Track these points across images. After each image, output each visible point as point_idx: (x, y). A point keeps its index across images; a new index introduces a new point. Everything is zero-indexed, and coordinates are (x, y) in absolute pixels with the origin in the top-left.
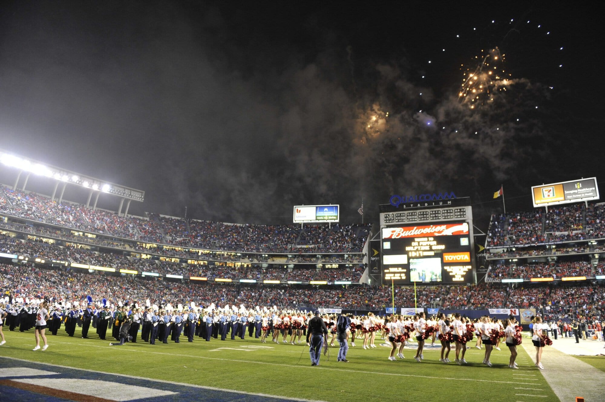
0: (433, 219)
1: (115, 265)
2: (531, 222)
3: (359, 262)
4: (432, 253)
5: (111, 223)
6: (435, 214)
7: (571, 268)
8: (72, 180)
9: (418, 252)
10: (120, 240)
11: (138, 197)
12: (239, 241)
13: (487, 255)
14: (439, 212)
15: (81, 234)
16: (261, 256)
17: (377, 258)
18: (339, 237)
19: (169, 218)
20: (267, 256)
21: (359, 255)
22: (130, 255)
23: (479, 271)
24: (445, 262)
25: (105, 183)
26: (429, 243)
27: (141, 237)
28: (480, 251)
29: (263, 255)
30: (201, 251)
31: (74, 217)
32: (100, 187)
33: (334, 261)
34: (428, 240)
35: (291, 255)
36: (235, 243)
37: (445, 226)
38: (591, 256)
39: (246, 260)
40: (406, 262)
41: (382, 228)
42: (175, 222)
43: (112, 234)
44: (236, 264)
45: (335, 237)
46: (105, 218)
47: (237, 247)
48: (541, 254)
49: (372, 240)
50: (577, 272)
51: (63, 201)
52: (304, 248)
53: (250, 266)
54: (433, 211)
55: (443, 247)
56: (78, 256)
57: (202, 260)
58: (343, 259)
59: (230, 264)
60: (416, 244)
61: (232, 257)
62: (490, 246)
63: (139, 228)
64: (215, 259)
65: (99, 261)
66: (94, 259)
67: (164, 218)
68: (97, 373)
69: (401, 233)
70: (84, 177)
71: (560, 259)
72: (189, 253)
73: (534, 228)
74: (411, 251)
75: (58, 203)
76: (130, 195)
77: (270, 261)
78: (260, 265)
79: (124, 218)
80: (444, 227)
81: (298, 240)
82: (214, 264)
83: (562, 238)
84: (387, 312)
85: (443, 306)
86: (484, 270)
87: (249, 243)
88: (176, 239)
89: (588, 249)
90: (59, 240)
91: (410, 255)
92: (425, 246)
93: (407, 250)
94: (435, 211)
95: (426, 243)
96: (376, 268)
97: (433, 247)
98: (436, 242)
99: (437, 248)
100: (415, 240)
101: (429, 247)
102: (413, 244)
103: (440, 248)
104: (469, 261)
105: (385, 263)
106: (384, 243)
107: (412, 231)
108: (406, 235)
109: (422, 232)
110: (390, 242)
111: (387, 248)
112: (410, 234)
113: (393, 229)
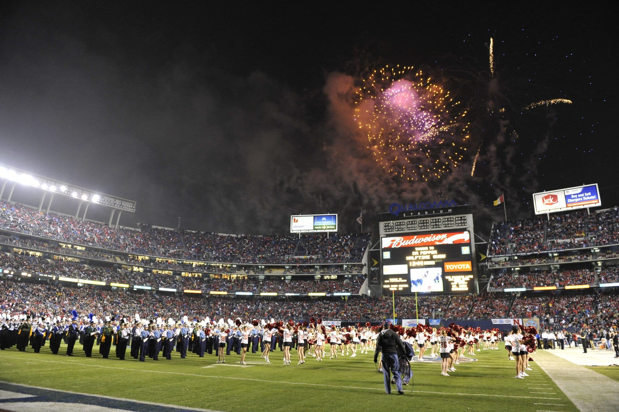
0: (434, 228)
1: (105, 278)
2: (533, 230)
3: (358, 272)
4: (433, 263)
5: (101, 234)
6: (436, 222)
7: (574, 276)
8: (60, 190)
9: (418, 262)
10: (111, 252)
11: (129, 208)
12: (234, 252)
13: (488, 264)
14: (440, 220)
15: (70, 246)
16: (257, 267)
17: (376, 269)
18: (337, 248)
19: (162, 229)
20: (263, 267)
21: (358, 266)
22: (120, 268)
23: (481, 281)
24: (446, 271)
25: (95, 193)
26: (429, 252)
27: (133, 249)
28: (482, 259)
29: (260, 267)
30: (195, 264)
31: (63, 229)
32: (89, 197)
33: (333, 272)
34: (429, 250)
35: (288, 266)
36: (231, 254)
37: (446, 235)
38: (594, 263)
39: (242, 272)
40: (406, 272)
41: (382, 238)
42: (168, 233)
43: (102, 246)
44: (232, 276)
45: (334, 247)
46: (95, 229)
47: (233, 258)
48: (544, 262)
49: (371, 250)
50: (580, 280)
51: (51, 212)
52: (301, 259)
53: (246, 278)
54: (433, 220)
55: (443, 256)
56: (67, 270)
57: (196, 273)
58: (342, 270)
59: (225, 276)
60: (417, 253)
61: (227, 269)
62: (491, 255)
63: (130, 240)
64: (210, 271)
65: (89, 275)
66: (84, 272)
67: (157, 229)
68: (78, 395)
69: (401, 242)
70: (72, 187)
71: (563, 268)
72: (183, 265)
73: (536, 236)
74: (412, 261)
75: (45, 215)
76: (121, 205)
77: (267, 273)
78: (257, 277)
79: (115, 229)
80: (444, 236)
81: (295, 251)
82: (209, 276)
83: (565, 245)
85: (445, 316)
86: (486, 279)
87: (245, 254)
88: (169, 251)
89: (591, 256)
90: (46, 253)
91: (411, 265)
92: (425, 255)
93: (407, 259)
94: (436, 220)
95: (427, 252)
96: (376, 278)
97: (434, 256)
98: (436, 251)
99: (438, 257)
100: (415, 249)
101: (429, 256)
102: (414, 253)
103: (440, 258)
104: (471, 270)
105: (385, 273)
106: (384, 252)
107: (412, 241)
108: (406, 245)
109: (422, 241)
110: (389, 252)
111: (387, 258)
112: (410, 243)
113: (393, 238)
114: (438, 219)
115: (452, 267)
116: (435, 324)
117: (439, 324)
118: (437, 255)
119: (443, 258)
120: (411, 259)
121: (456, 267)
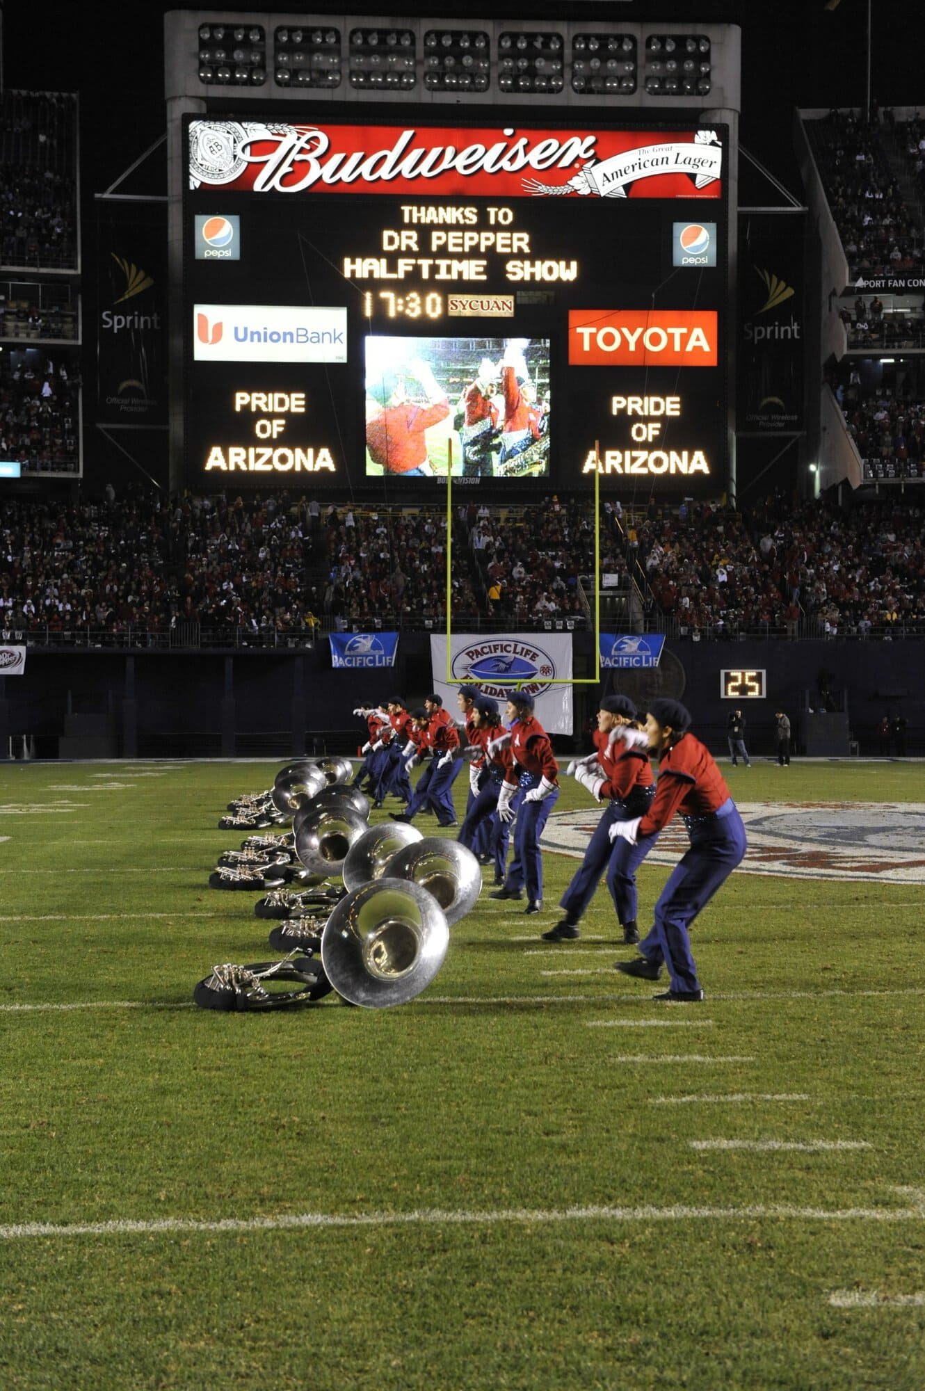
0: (515, 89)
3: (45, 332)
4: (500, 306)
6: (531, 54)
9: (414, 295)
14: (554, 46)
17: (141, 322)
23: (755, 426)
24: (574, 359)
26: (485, 240)
28: (769, 306)
34: (483, 225)
37: (590, 140)
40: (336, 353)
41: (187, 119)
54: (514, 37)
55: (567, 272)
60: (408, 239)
69: (311, 158)
74: (373, 284)
80: (578, 146)
84: (337, 661)
86: (787, 420)
91: (368, 312)
92: (460, 257)
93: (347, 274)
94: (531, 37)
95: (470, 239)
96: (134, 383)
97: (510, 266)
98: (526, 236)
99: (533, 275)
100: (402, 212)
101: (484, 263)
102: (391, 241)
103: (548, 278)
104: (713, 362)
105: (203, 351)
106: (199, 219)
107: (384, 157)
108: (347, 179)
109: (445, 165)
110: (236, 218)
111: (218, 255)
112: (372, 173)
113: (259, 131)
114: (547, 37)
115: (609, 339)
116: (633, 662)
117: (656, 662)
118: (527, 263)
119: (564, 278)
120: (371, 273)
121: (632, 340)
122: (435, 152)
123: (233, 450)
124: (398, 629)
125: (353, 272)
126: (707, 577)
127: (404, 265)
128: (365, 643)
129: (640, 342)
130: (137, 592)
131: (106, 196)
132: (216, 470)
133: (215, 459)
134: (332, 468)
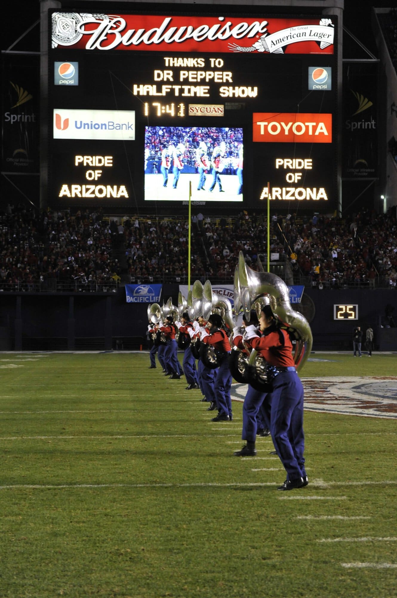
4: (216, 111)
9: (171, 105)
17: (25, 118)
24: (256, 139)
26: (208, 75)
28: (359, 111)
34: (207, 68)
37: (265, 23)
40: (129, 135)
41: (51, 11)
55: (252, 92)
60: (168, 75)
69: (115, 32)
74: (149, 99)
80: (258, 26)
84: (129, 299)
86: (365, 172)
91: (146, 113)
92: (195, 84)
93: (135, 93)
95: (201, 75)
96: (21, 150)
97: (222, 89)
98: (230, 74)
99: (234, 94)
100: (165, 60)
101: (208, 87)
102: (159, 76)
103: (242, 96)
104: (329, 140)
105: (58, 134)
106: (56, 64)
107: (155, 32)
108: (135, 43)
109: (187, 36)
110: (76, 63)
111: (67, 83)
112: (149, 40)
113: (89, 18)
115: (274, 128)
117: (299, 300)
118: (231, 88)
119: (251, 96)
120: (148, 92)
121: (287, 129)
122: (182, 29)
123: (73, 187)
124: (162, 282)
125: (138, 92)
126: (326, 255)
127: (165, 89)
128: (144, 290)
129: (290, 130)
130: (22, 263)
131: (8, 52)
132: (65, 197)
133: (64, 191)
134: (127, 196)
